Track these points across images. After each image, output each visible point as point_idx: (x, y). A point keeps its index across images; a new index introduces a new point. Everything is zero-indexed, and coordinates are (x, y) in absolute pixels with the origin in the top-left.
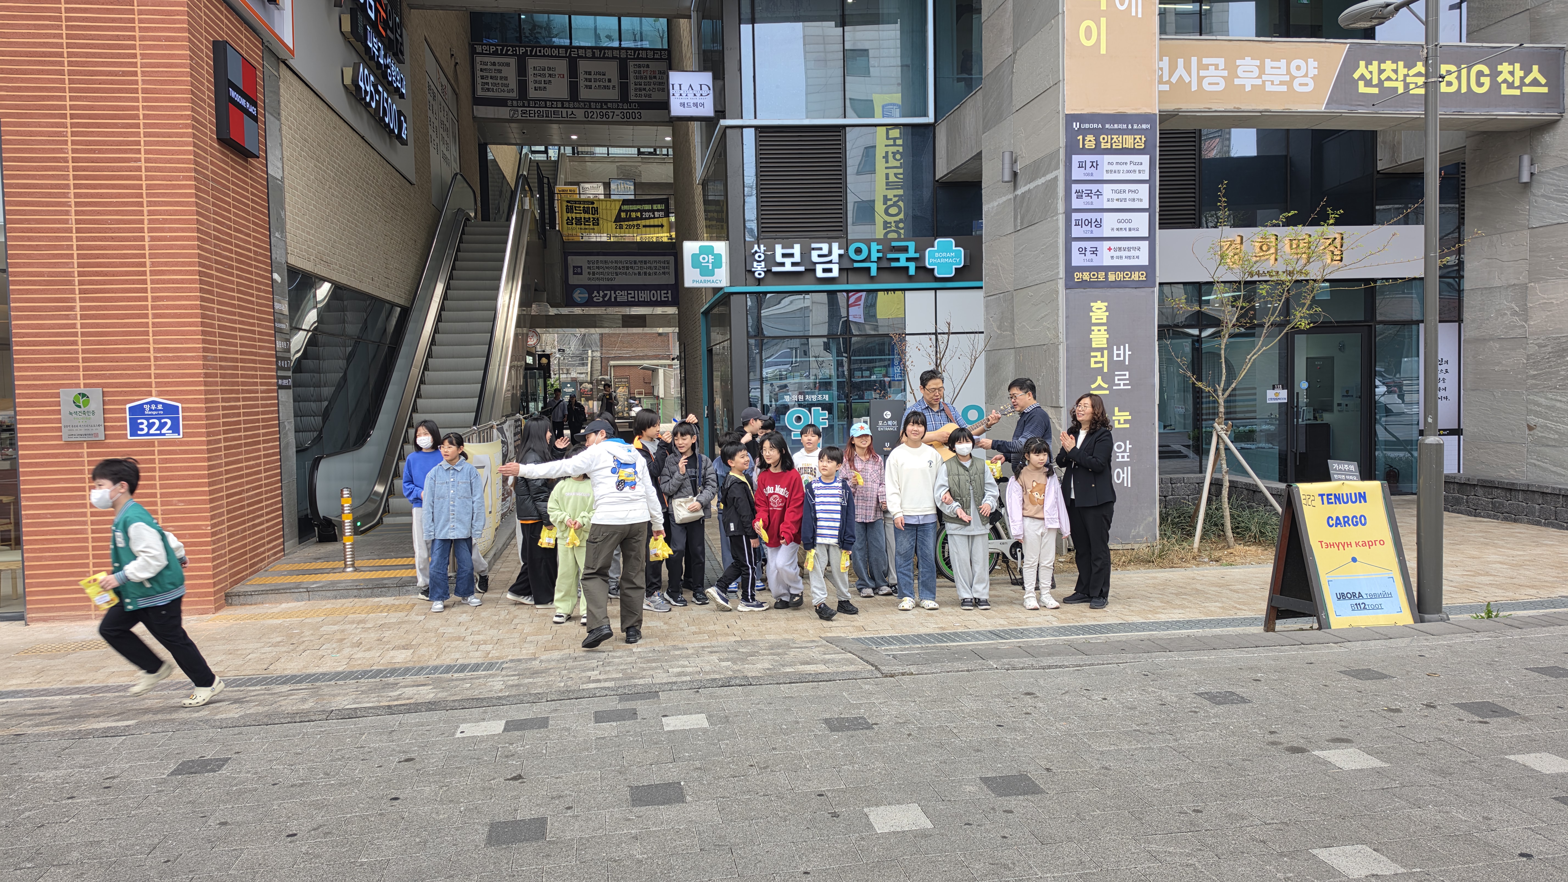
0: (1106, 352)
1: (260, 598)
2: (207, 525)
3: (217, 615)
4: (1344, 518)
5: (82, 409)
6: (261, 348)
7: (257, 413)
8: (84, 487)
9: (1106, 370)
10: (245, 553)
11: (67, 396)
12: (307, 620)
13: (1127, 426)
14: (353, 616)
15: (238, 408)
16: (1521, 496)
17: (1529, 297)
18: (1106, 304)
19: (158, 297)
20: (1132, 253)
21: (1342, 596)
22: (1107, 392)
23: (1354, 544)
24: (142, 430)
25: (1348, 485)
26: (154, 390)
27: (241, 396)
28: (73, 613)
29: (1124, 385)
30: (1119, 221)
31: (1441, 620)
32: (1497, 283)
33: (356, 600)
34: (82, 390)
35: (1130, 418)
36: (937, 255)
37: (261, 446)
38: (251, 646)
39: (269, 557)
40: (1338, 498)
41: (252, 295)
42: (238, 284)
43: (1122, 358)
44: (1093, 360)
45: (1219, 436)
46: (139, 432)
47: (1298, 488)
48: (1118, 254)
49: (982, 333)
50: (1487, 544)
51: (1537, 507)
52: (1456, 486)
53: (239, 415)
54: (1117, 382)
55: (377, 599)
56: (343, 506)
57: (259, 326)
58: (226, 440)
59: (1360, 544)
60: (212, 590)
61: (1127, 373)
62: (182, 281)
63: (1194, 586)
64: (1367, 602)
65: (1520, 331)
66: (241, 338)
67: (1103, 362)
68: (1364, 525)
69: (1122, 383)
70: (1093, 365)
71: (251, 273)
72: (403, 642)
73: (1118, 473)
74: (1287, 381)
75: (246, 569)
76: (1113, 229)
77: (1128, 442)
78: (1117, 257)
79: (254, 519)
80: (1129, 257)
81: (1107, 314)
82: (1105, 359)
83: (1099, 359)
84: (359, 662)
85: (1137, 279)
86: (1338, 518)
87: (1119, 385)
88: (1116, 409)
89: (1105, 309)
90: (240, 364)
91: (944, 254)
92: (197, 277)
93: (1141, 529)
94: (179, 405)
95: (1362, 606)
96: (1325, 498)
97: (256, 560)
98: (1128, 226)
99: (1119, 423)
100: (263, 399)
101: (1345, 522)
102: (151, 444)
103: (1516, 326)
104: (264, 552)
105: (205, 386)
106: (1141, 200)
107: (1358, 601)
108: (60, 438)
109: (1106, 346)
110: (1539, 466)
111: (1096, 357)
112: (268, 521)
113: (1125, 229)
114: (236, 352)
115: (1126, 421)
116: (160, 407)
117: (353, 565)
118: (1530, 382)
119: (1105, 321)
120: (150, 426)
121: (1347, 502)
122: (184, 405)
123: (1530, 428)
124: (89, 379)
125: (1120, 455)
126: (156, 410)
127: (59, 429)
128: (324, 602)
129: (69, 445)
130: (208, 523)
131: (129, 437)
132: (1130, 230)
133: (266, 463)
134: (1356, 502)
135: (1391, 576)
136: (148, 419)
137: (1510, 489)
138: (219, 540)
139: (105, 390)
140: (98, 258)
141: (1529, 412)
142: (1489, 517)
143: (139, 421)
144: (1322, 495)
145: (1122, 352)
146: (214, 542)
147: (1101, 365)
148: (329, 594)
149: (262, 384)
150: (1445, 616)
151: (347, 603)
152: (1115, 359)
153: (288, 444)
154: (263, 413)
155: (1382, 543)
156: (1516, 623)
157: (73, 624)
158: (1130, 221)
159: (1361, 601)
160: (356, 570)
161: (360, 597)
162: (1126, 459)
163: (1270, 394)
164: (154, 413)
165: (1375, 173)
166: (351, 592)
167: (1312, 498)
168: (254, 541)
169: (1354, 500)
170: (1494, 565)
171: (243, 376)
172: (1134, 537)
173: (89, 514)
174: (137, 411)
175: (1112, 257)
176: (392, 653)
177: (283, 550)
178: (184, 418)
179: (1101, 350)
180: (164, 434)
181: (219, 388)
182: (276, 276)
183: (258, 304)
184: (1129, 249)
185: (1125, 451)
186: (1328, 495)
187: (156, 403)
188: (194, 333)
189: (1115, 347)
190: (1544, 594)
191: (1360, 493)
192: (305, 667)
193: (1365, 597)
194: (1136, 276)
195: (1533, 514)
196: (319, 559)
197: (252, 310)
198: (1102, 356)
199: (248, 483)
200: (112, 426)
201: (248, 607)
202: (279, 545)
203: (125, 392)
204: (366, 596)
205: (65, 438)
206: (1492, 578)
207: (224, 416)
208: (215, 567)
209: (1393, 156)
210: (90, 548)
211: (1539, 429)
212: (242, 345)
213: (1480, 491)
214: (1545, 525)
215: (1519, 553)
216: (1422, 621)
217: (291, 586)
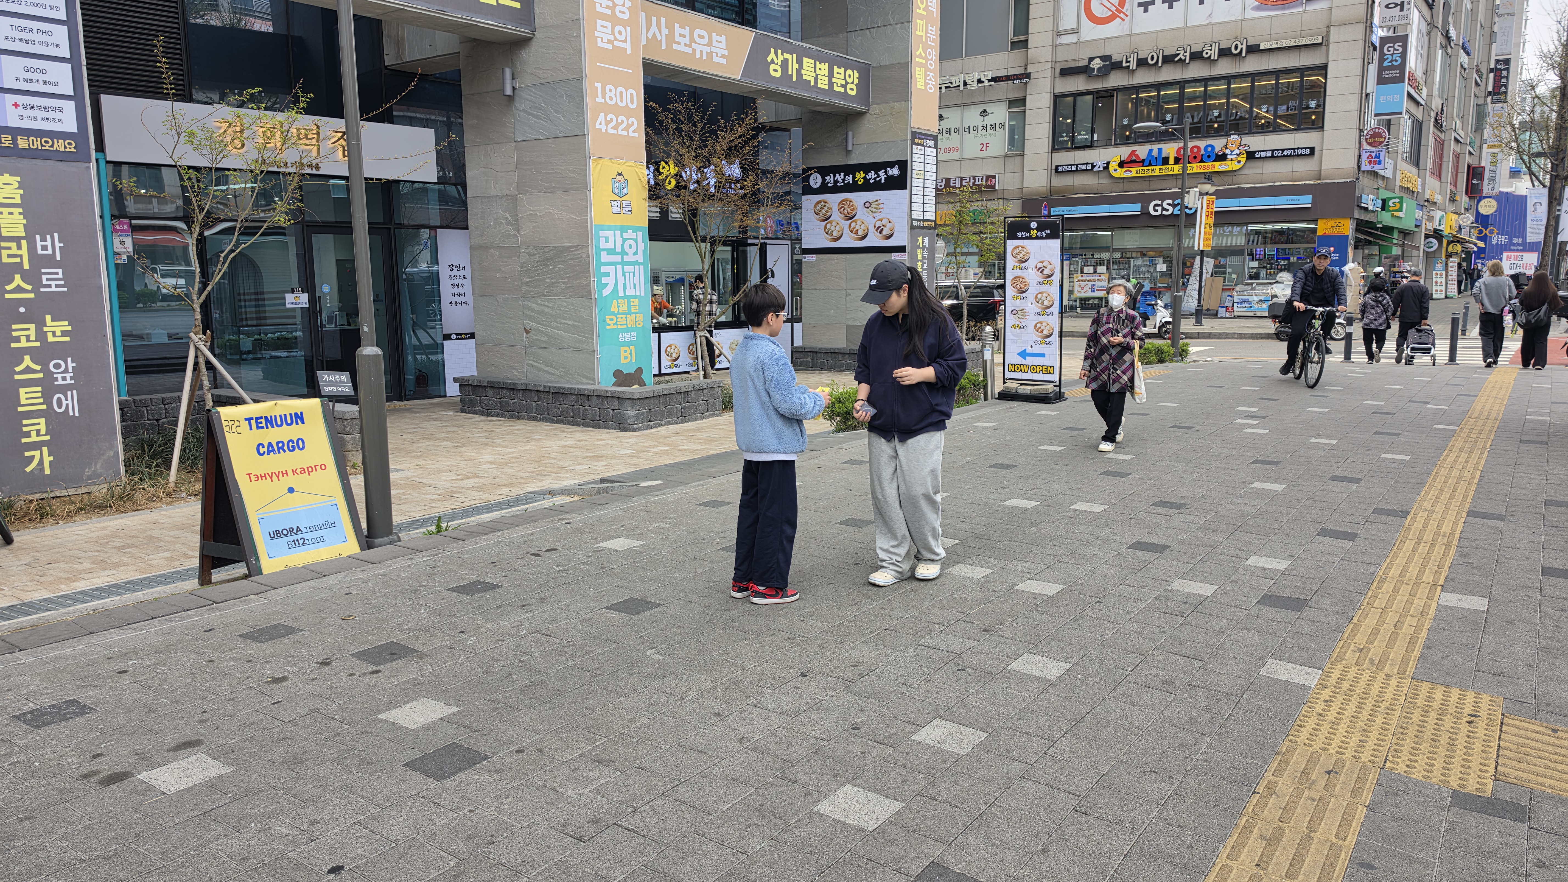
0: (24, 243)
4: (278, 443)
9: (26, 266)
13: (67, 339)
16: (521, 395)
17: (519, 208)
18: (18, 179)
20: (51, 114)
21: (276, 535)
22: (32, 296)
23: (290, 473)
25: (281, 405)
29: (57, 286)
30: (28, 70)
31: (391, 543)
32: (493, 192)
35: (70, 328)
40: (272, 421)
43: (50, 252)
44: (5, 253)
45: (197, 348)
47: (218, 413)
48: (29, 112)
52: (471, 389)
54: (45, 282)
59: (298, 471)
61: (60, 271)
63: (149, 533)
64: (306, 536)
65: (514, 240)
67: (21, 256)
68: (301, 449)
69: (53, 283)
70: (5, 260)
73: (59, 399)
74: (308, 284)
76: (17, 79)
77: (69, 359)
78: (29, 118)
80: (48, 120)
81: (21, 192)
82: (24, 252)
83: (14, 251)
85: (62, 149)
86: (270, 444)
87: (50, 286)
88: (48, 318)
89: (17, 185)
93: (99, 467)
95: (301, 542)
96: (253, 422)
98: (41, 77)
99: (54, 335)
101: (279, 448)
103: (510, 235)
106: (58, 46)
107: (295, 537)
109: (24, 234)
111: (10, 248)
113: (38, 81)
115: (64, 333)
118: (524, 285)
119: (18, 201)
121: (282, 425)
123: (526, 332)
125: (60, 376)
132: (45, 83)
134: (292, 423)
135: (334, 503)
141: (525, 314)
144: (249, 420)
145: (49, 243)
147: (18, 260)
150: (395, 537)
152: (40, 252)
155: (323, 467)
156: (462, 534)
158: (43, 71)
159: (299, 537)
162: (69, 381)
163: (290, 298)
165: (383, 67)
167: (237, 424)
169: (289, 421)
172: (89, 478)
175: (21, 117)
179: (17, 240)
184: (46, 109)
185: (66, 371)
186: (257, 419)
189: (38, 237)
190: (514, 491)
193: (304, 530)
194: (60, 145)
195: (531, 410)
198: (19, 247)
209: (397, 52)
211: (533, 332)
213: (490, 392)
214: (542, 420)
215: (510, 450)
216: (370, 546)
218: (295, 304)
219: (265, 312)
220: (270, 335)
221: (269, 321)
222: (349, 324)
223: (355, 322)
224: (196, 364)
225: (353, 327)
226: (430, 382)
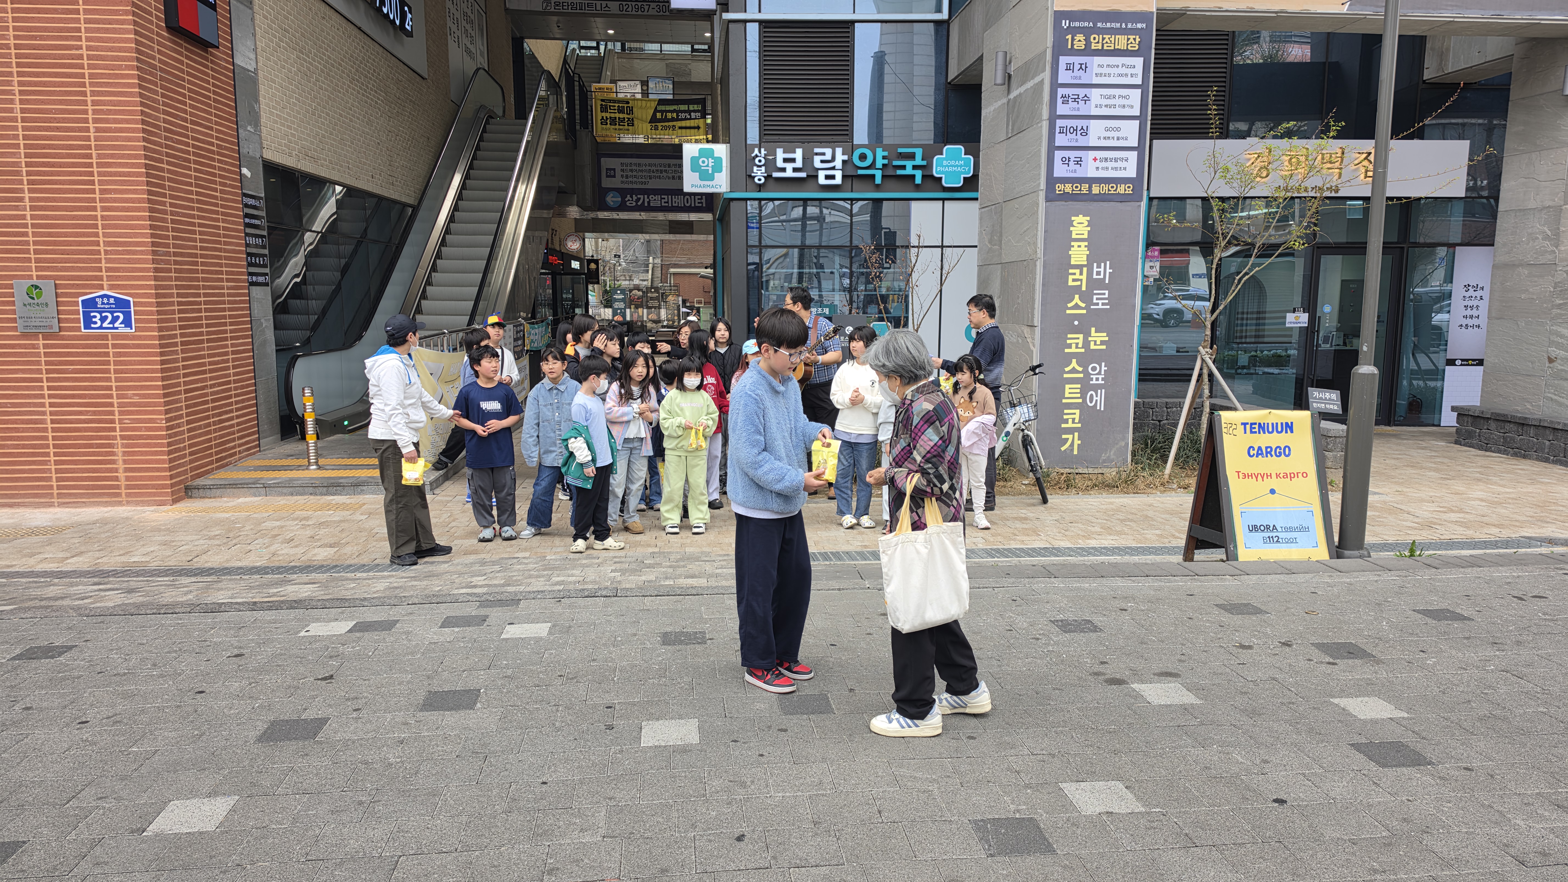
0: (1085, 269)
1: (218, 492)
2: (162, 419)
3: (174, 506)
4: (1267, 448)
5: (36, 301)
6: (226, 243)
7: (224, 310)
8: (42, 378)
9: (1084, 288)
10: (210, 448)
11: (21, 287)
12: (255, 515)
13: (1104, 347)
14: (299, 513)
15: (200, 303)
16: (1532, 431)
17: (1562, 221)
18: (1088, 218)
19: (105, 190)
20: (1119, 164)
21: (1254, 529)
22: (1084, 312)
23: (1274, 476)
24: (95, 323)
25: (1275, 414)
26: (105, 283)
27: (202, 291)
28: (37, 500)
29: (1103, 304)
30: (1107, 130)
31: (1360, 557)
32: (1532, 204)
33: (312, 497)
34: (35, 281)
35: (1107, 339)
36: (945, 163)
37: (229, 342)
38: (189, 538)
39: (240, 452)
40: (1262, 428)
41: (216, 190)
42: (196, 178)
43: (1102, 277)
44: (1071, 277)
45: (1203, 360)
46: (93, 326)
47: (1220, 416)
48: (1104, 164)
49: (976, 246)
50: (1479, 480)
51: (1547, 443)
52: (1470, 419)
53: (200, 311)
54: (1095, 301)
55: (332, 497)
56: (304, 404)
57: (224, 221)
58: (182, 335)
59: (1281, 475)
60: (169, 482)
61: (1107, 292)
62: (129, 174)
63: (1145, 513)
64: (1281, 535)
65: (1550, 257)
66: (201, 233)
67: (1081, 280)
68: (1287, 456)
69: (1100, 302)
70: (1071, 283)
71: (214, 167)
72: (332, 540)
73: (1092, 396)
74: (1310, 304)
75: (211, 463)
76: (1099, 138)
77: (1103, 364)
78: (1103, 168)
79: (220, 414)
80: (1116, 169)
81: (1089, 229)
82: (1084, 277)
83: (1077, 276)
84: (281, 558)
85: (1122, 192)
86: (1260, 448)
87: (1097, 304)
88: (1093, 329)
89: (1086, 223)
90: (200, 260)
91: (953, 163)
92: (144, 170)
93: (1112, 454)
94: (131, 299)
95: (1275, 539)
96: (1248, 427)
97: (224, 454)
98: (1116, 134)
99: (1095, 344)
100: (229, 295)
101: (1267, 453)
102: (105, 337)
103: (1546, 252)
104: (234, 447)
105: (155, 280)
106: (1132, 107)
107: (1271, 534)
108: (15, 329)
109: (1085, 263)
110: (1556, 401)
111: (1074, 274)
112: (238, 417)
113: (1113, 138)
114: (195, 248)
115: (1102, 343)
116: (112, 301)
117: (317, 463)
118: (1555, 311)
119: (1086, 236)
120: (103, 319)
121: (1272, 432)
122: (136, 300)
123: (1551, 360)
124: (42, 271)
125: (1094, 377)
126: (108, 304)
127: (14, 320)
128: (280, 498)
129: (25, 336)
130: (163, 417)
131: (83, 330)
132: (1118, 139)
133: (234, 360)
134: (1282, 432)
135: (1310, 509)
136: (100, 313)
137: (1522, 424)
138: (176, 434)
139: (57, 282)
140: (44, 149)
141: (1551, 343)
142: (1499, 452)
143: (92, 314)
144: (1245, 424)
145: (1102, 270)
146: (170, 436)
147: (1079, 283)
148: (285, 490)
149: (228, 280)
150: (1366, 553)
151: (301, 499)
152: (1095, 276)
153: (265, 342)
154: (230, 309)
155: (1305, 475)
156: (1436, 563)
157: (37, 510)
158: (1118, 129)
159: (1274, 534)
160: (320, 468)
161: (316, 494)
162: (1100, 382)
163: (1290, 317)
164: (107, 306)
165: (1421, 82)
166: (306, 489)
167: (1234, 427)
168: (221, 437)
169: (1279, 430)
170: (1473, 502)
171: (203, 272)
172: (1104, 461)
173: (47, 405)
174: (90, 304)
175: (1097, 168)
176: (316, 550)
177: (259, 446)
178: (136, 313)
179: (1080, 267)
180: (117, 328)
181: (174, 283)
182: (245, 171)
183: (222, 199)
184: (1116, 160)
185: (1099, 373)
186: (1252, 424)
187: (108, 297)
188: (143, 227)
189: (1095, 265)
190: (1506, 534)
191: (1287, 423)
192: (227, 561)
193: (1280, 529)
194: (1121, 189)
195: (1543, 450)
196: (292, 456)
197: (216, 205)
198: (1081, 274)
199: (211, 379)
200: (66, 319)
201: (207, 500)
202: (254, 441)
203: (77, 285)
204: (322, 494)
205: (21, 329)
206: (1462, 515)
207: (180, 311)
208: (171, 461)
209: (1440, 64)
210: (50, 438)
211: (1559, 361)
212: (201, 241)
213: (1493, 425)
214: (1555, 462)
215: (1508, 490)
216: (1339, 556)
217: (250, 481)
218: (1294, 323)
219: (1264, 330)
220: (1266, 352)
221: (1266, 340)
222: (1345, 344)
223: (1351, 342)
224: (1200, 375)
225: (1348, 348)
226: (1424, 410)
